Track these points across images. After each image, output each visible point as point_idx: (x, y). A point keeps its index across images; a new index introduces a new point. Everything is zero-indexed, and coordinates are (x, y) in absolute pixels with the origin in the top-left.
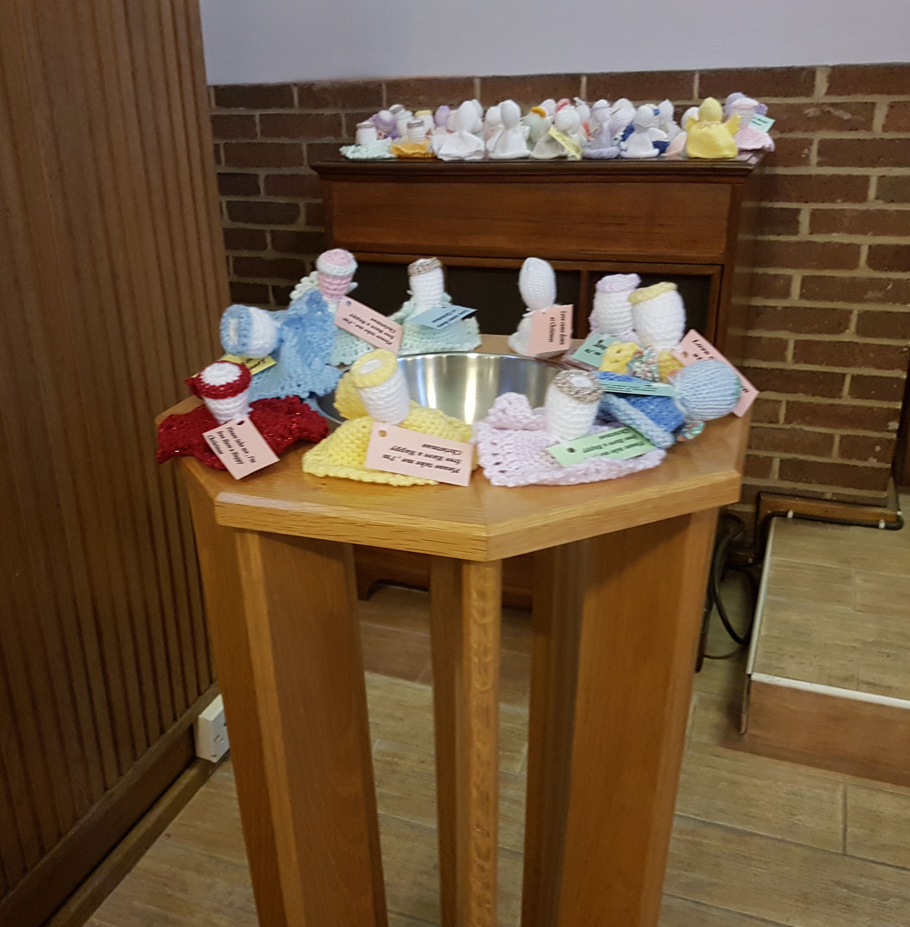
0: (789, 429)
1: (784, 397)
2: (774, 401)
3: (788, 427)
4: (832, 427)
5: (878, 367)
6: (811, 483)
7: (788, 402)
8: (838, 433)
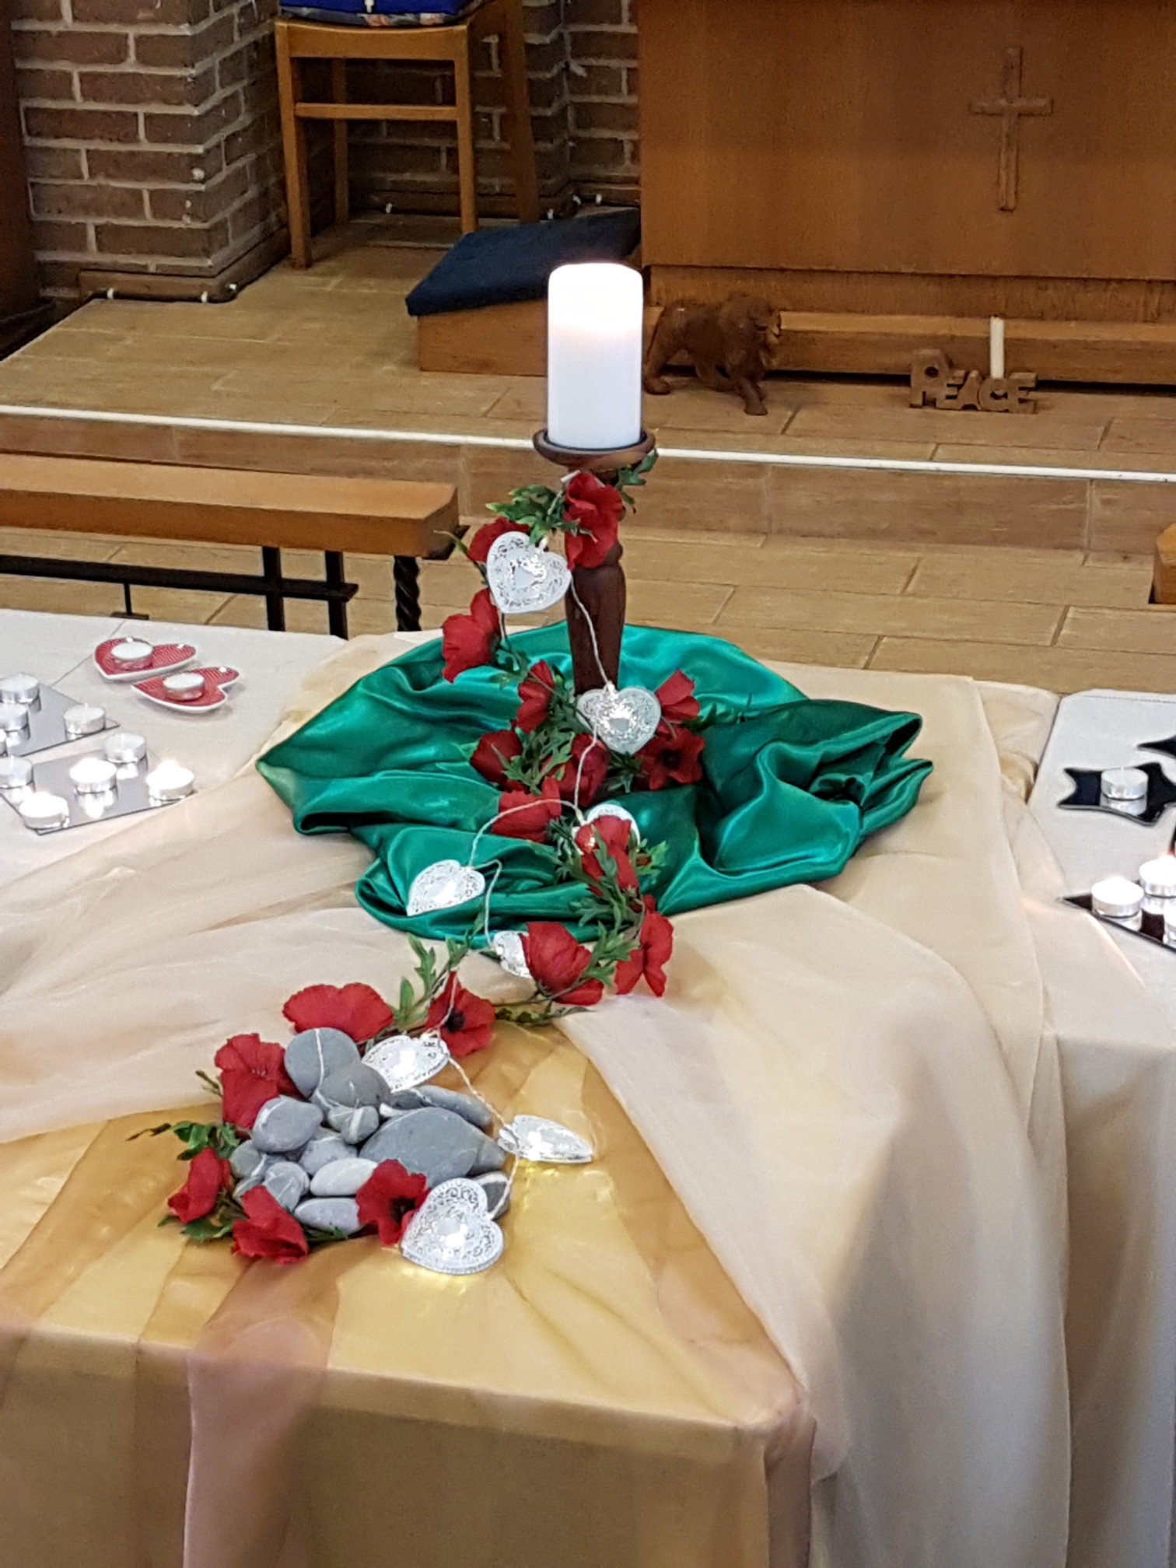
0: (94, 187)
1: (82, 146)
2: (72, 150)
3: (94, 183)
4: (137, 180)
5: (166, 102)
6: (130, 253)
7: (88, 151)
8: (145, 187)
